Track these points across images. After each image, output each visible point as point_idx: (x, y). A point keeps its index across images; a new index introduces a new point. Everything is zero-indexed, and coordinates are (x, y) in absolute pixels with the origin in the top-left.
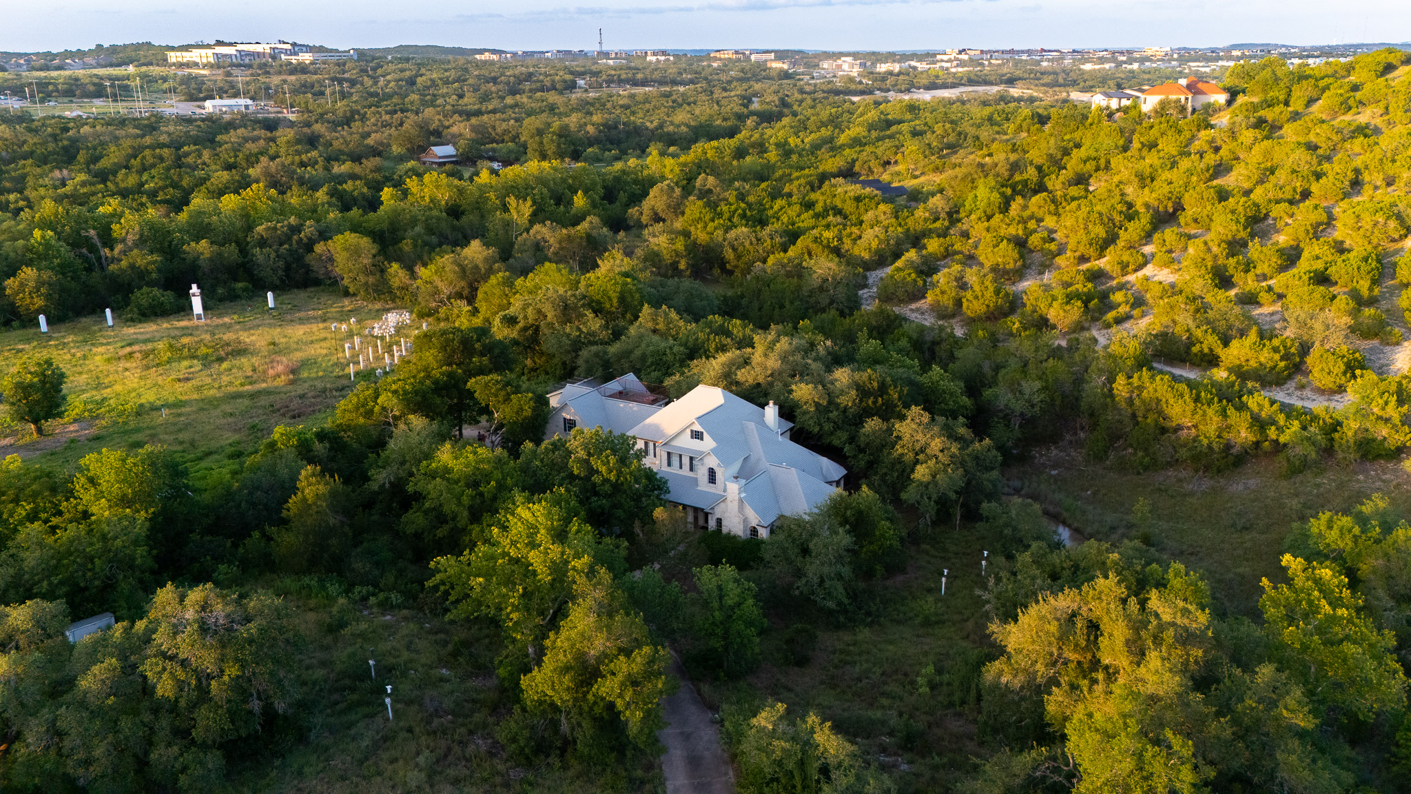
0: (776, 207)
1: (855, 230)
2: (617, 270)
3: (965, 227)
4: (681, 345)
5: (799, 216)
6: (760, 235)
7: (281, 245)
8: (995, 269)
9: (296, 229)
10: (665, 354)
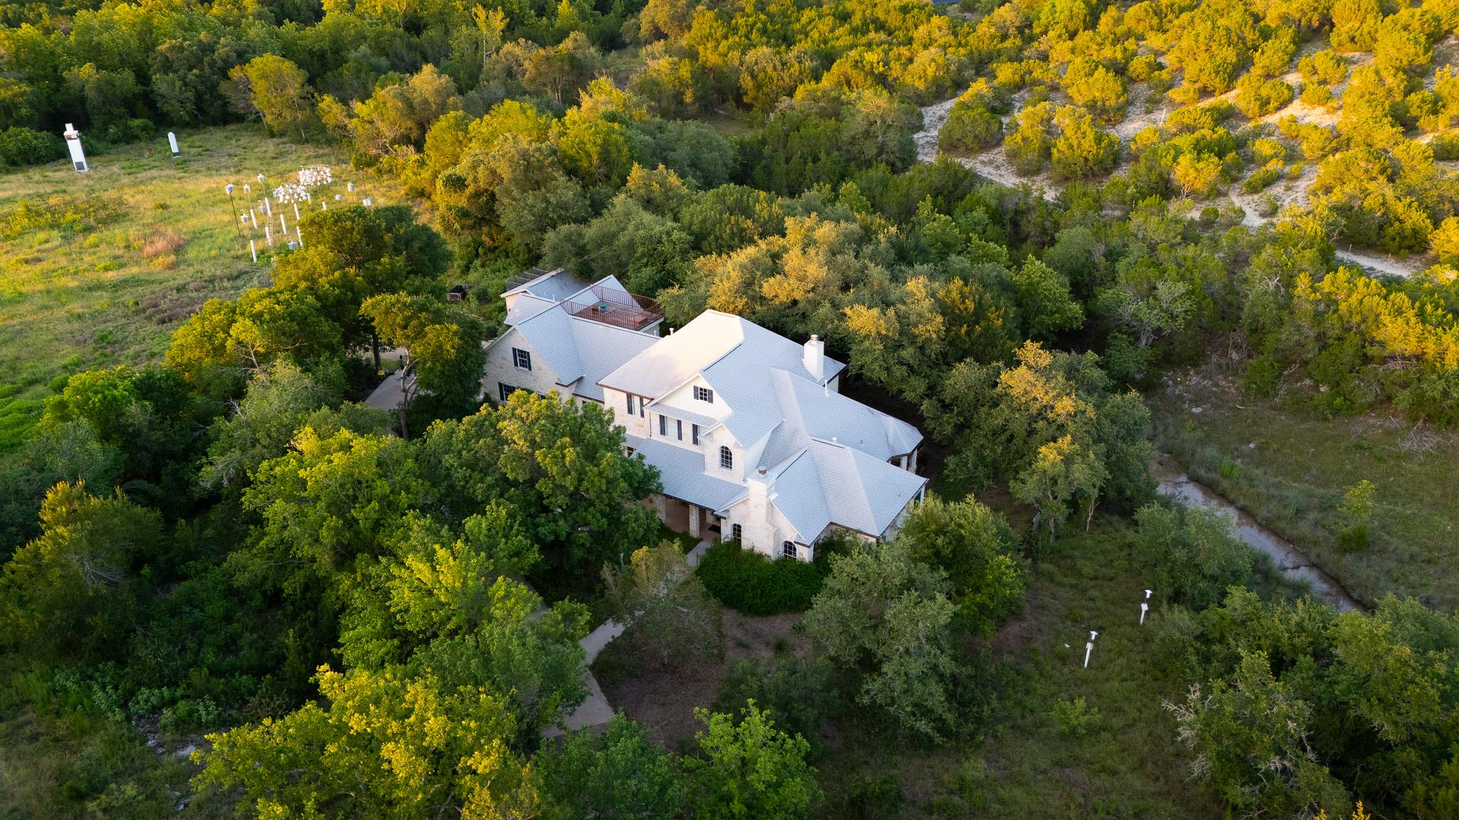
0: (804, 20)
1: (904, 51)
2: (602, 109)
3: (1042, 48)
4: (682, 229)
5: (832, 31)
6: (785, 57)
7: (190, 69)
8: (1092, 106)
9: (209, 49)
10: (660, 242)
